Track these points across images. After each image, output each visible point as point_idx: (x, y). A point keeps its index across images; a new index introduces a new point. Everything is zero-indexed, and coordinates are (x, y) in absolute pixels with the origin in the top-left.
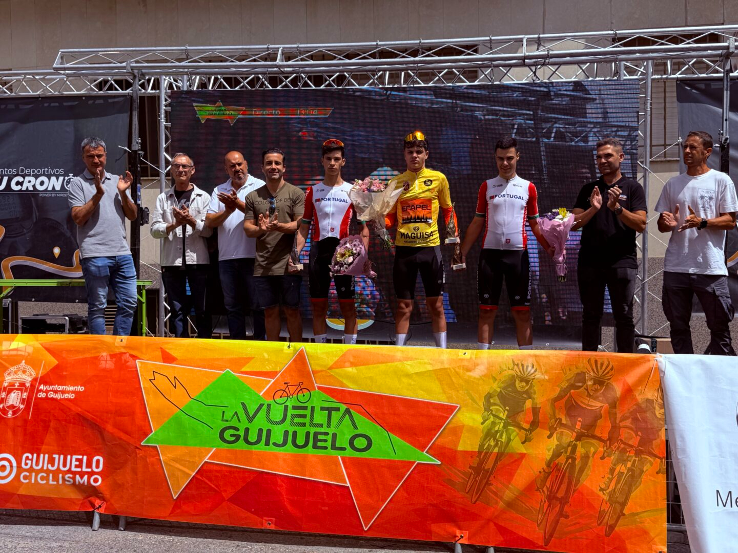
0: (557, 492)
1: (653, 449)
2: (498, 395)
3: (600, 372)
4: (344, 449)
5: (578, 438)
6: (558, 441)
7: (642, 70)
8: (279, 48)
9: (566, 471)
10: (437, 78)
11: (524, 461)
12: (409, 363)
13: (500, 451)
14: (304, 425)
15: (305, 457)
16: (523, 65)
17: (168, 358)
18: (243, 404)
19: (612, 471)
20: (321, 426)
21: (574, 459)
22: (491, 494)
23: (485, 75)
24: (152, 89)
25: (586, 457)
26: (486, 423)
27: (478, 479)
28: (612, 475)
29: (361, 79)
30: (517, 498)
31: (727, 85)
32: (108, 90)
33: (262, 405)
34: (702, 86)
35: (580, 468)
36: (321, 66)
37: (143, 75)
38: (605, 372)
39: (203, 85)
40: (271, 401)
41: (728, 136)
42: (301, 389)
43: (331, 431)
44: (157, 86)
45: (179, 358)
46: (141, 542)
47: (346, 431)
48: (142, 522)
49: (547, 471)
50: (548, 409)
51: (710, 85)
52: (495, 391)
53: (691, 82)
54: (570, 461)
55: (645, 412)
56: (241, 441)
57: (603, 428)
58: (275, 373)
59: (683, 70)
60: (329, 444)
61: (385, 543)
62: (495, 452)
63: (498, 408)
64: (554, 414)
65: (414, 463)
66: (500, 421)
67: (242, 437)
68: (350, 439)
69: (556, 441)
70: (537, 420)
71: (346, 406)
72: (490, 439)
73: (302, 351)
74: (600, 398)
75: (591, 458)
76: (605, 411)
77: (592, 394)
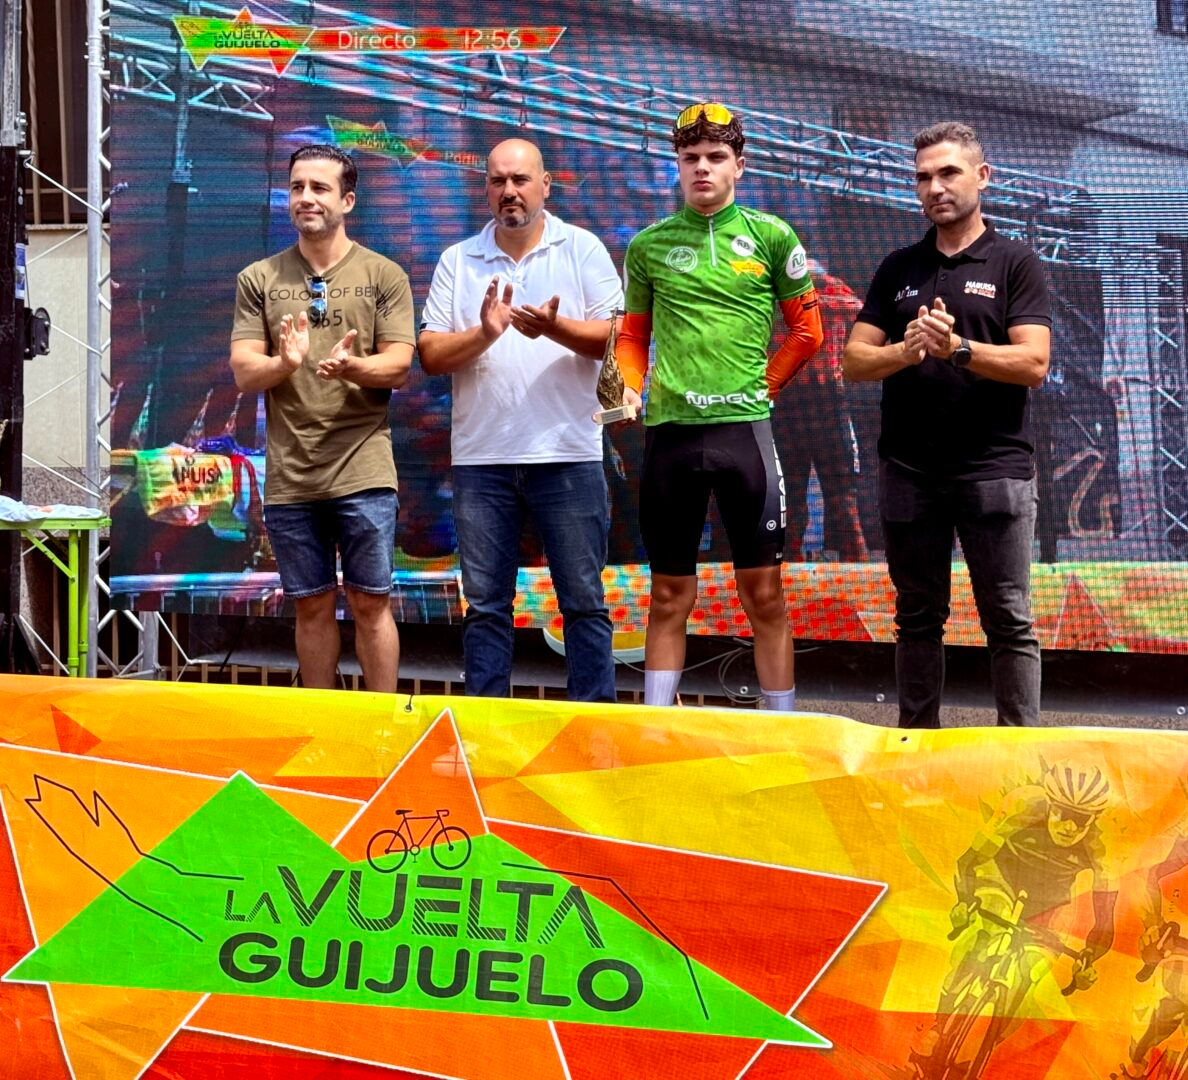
2: (997, 858)
4: (564, 1001)
6: (1166, 990)
11: (1068, 1040)
12: (745, 760)
13: (998, 1015)
14: (452, 930)
15: (454, 1020)
17: (71, 737)
18: (286, 874)
20: (500, 934)
26: (962, 934)
33: (335, 877)
40: (361, 864)
42: (444, 830)
43: (528, 950)
45: (102, 738)
47: (570, 953)
49: (1133, 1074)
50: (1141, 896)
52: (989, 844)
56: (282, 974)
58: (375, 783)
60: (521, 987)
62: (984, 1017)
63: (998, 892)
64: (1158, 909)
65: (758, 1043)
66: (1003, 930)
67: (284, 966)
68: (581, 976)
69: (1162, 989)
70: (1107, 927)
71: (571, 880)
72: (973, 979)
73: (445, 719)
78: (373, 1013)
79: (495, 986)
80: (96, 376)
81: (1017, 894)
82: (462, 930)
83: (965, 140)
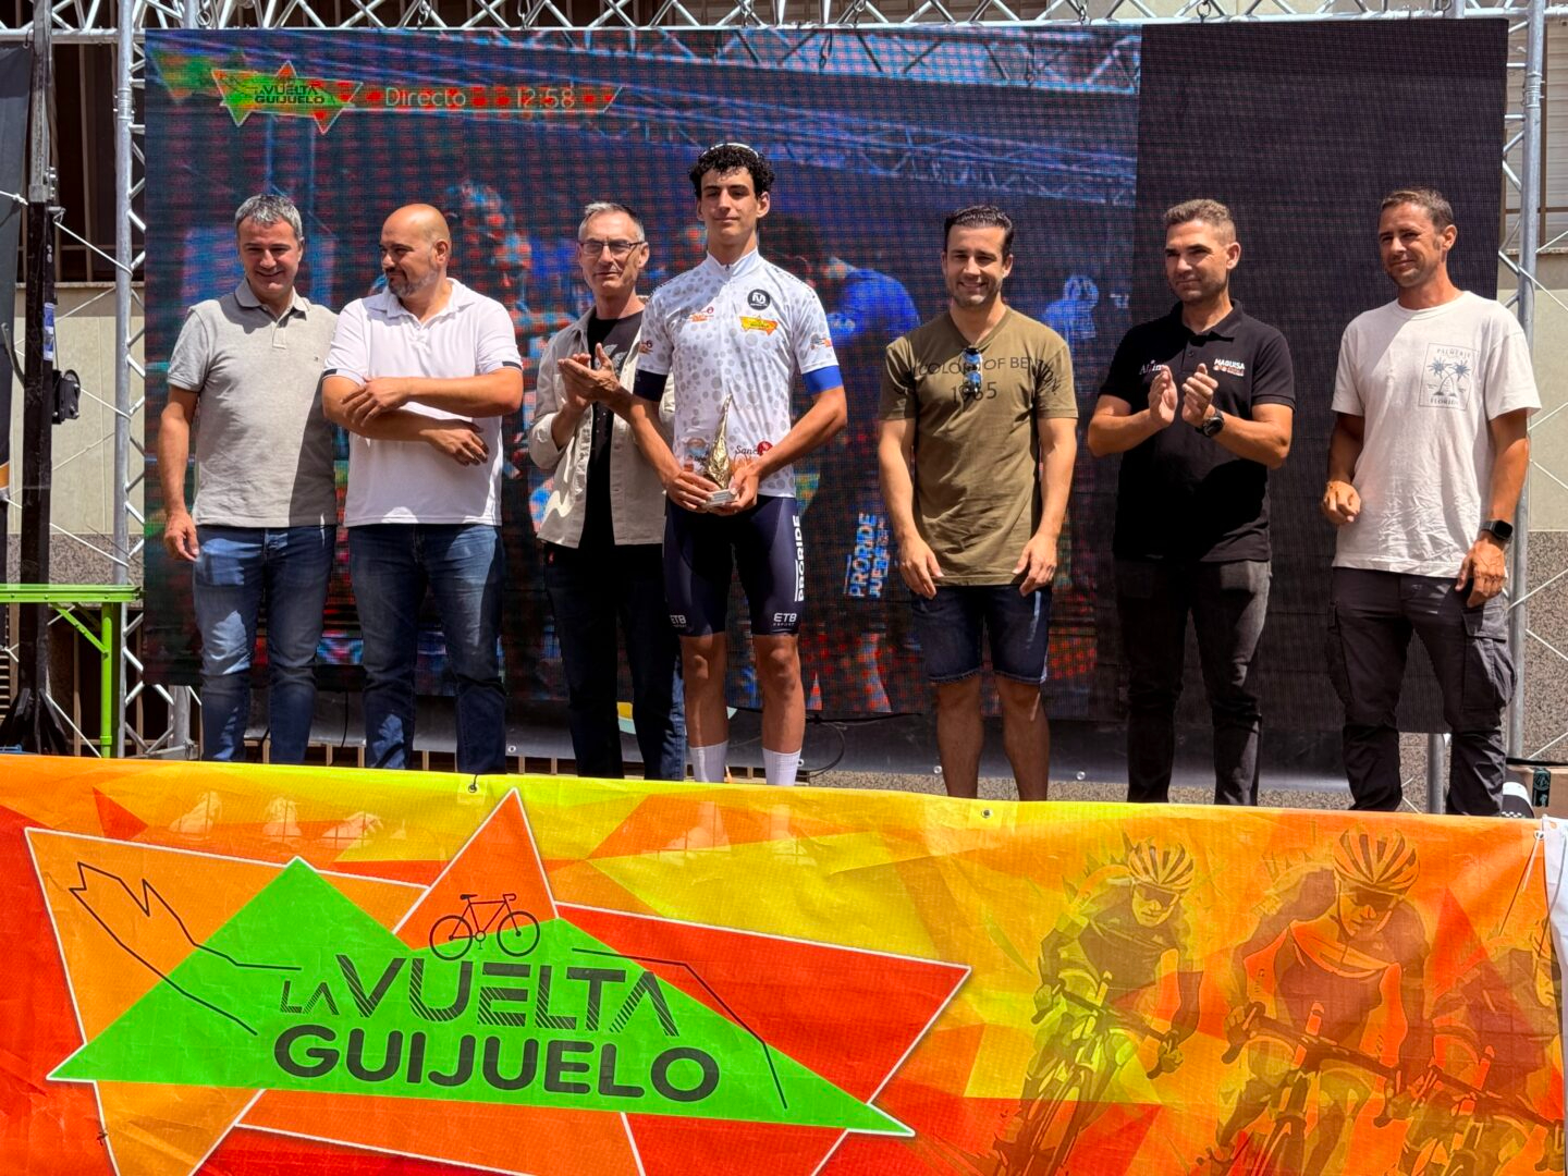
1: (1528, 1100)
2: (1081, 939)
3: (1378, 868)
4: (635, 1092)
5: (1312, 1062)
6: (1253, 1071)
9: (1275, 1156)
11: (1154, 1125)
13: (1083, 1099)
14: (519, 1019)
15: (522, 1113)
17: (121, 824)
18: (345, 962)
19: (1409, 1159)
20: (571, 1023)
21: (1299, 1125)
24: (95, 25)
25: (1333, 1119)
26: (1046, 1017)
28: (1410, 1171)
29: (709, 5)
33: (397, 964)
35: (1316, 1149)
38: (1391, 871)
39: (246, 15)
40: (424, 952)
42: (511, 915)
43: (599, 1039)
44: (108, 14)
45: (150, 822)
47: (643, 1042)
49: (1220, 1158)
50: (1225, 976)
52: (1073, 924)
54: (1287, 1128)
55: (1506, 988)
56: (340, 1070)
58: (438, 867)
62: (1070, 1102)
63: (1081, 973)
64: (1243, 990)
65: (838, 1132)
66: (1087, 1012)
67: (343, 1058)
68: (655, 1064)
69: (1248, 1070)
70: (1192, 1008)
71: (644, 966)
72: (1058, 1063)
73: (512, 800)
74: (1376, 946)
75: (1348, 1122)
76: (1391, 985)
77: (1352, 933)
78: (437, 1107)
79: (566, 1077)
80: (125, 441)
81: (1101, 975)
82: (530, 1020)
83: (1217, 219)
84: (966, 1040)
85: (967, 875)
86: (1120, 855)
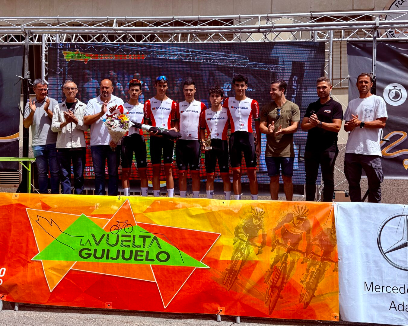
0: (276, 283)
1: (331, 258)
2: (243, 228)
3: (301, 212)
4: (153, 260)
5: (289, 251)
6: (277, 253)
7: (327, 35)
8: (114, 19)
9: (281, 270)
10: (209, 38)
11: (257, 265)
12: (191, 208)
13: (244, 260)
14: (129, 246)
15: (130, 266)
16: (259, 32)
17: (45, 207)
18: (93, 235)
19: (308, 270)
20: (140, 247)
21: (286, 264)
22: (238, 285)
23: (237, 37)
24: (37, 41)
25: (293, 263)
26: (236, 243)
27: (231, 276)
28: (308, 273)
29: (164, 37)
30: (254, 287)
31: (375, 45)
32: (10, 41)
33: (103, 236)
34: (362, 45)
35: (290, 269)
36: (140, 30)
37: (31, 33)
38: (304, 213)
39: (68, 39)
40: (109, 233)
41: (375, 75)
42: (127, 225)
43: (145, 250)
44: (40, 39)
45: (52, 207)
46: (28, 318)
47: (154, 250)
48: (28, 305)
49: (270, 271)
50: (271, 235)
51: (365, 45)
52: (241, 225)
53: (355, 43)
54: (284, 265)
55: (327, 236)
56: (92, 257)
57: (302, 245)
58: (112, 215)
59: (351, 35)
60: (144, 258)
61: (176, 315)
62: (241, 260)
63: (243, 234)
64: (275, 237)
65: (194, 268)
66: (244, 242)
67: (92, 255)
68: (157, 255)
70: (265, 241)
71: (154, 235)
72: (238, 253)
73: (127, 201)
74: (301, 228)
75: (296, 264)
76: (304, 235)
77: (296, 225)
78: (112, 264)
79: (139, 258)
81: (247, 235)
82: (131, 246)
84: (219, 249)
85: (220, 215)
86: (250, 210)
